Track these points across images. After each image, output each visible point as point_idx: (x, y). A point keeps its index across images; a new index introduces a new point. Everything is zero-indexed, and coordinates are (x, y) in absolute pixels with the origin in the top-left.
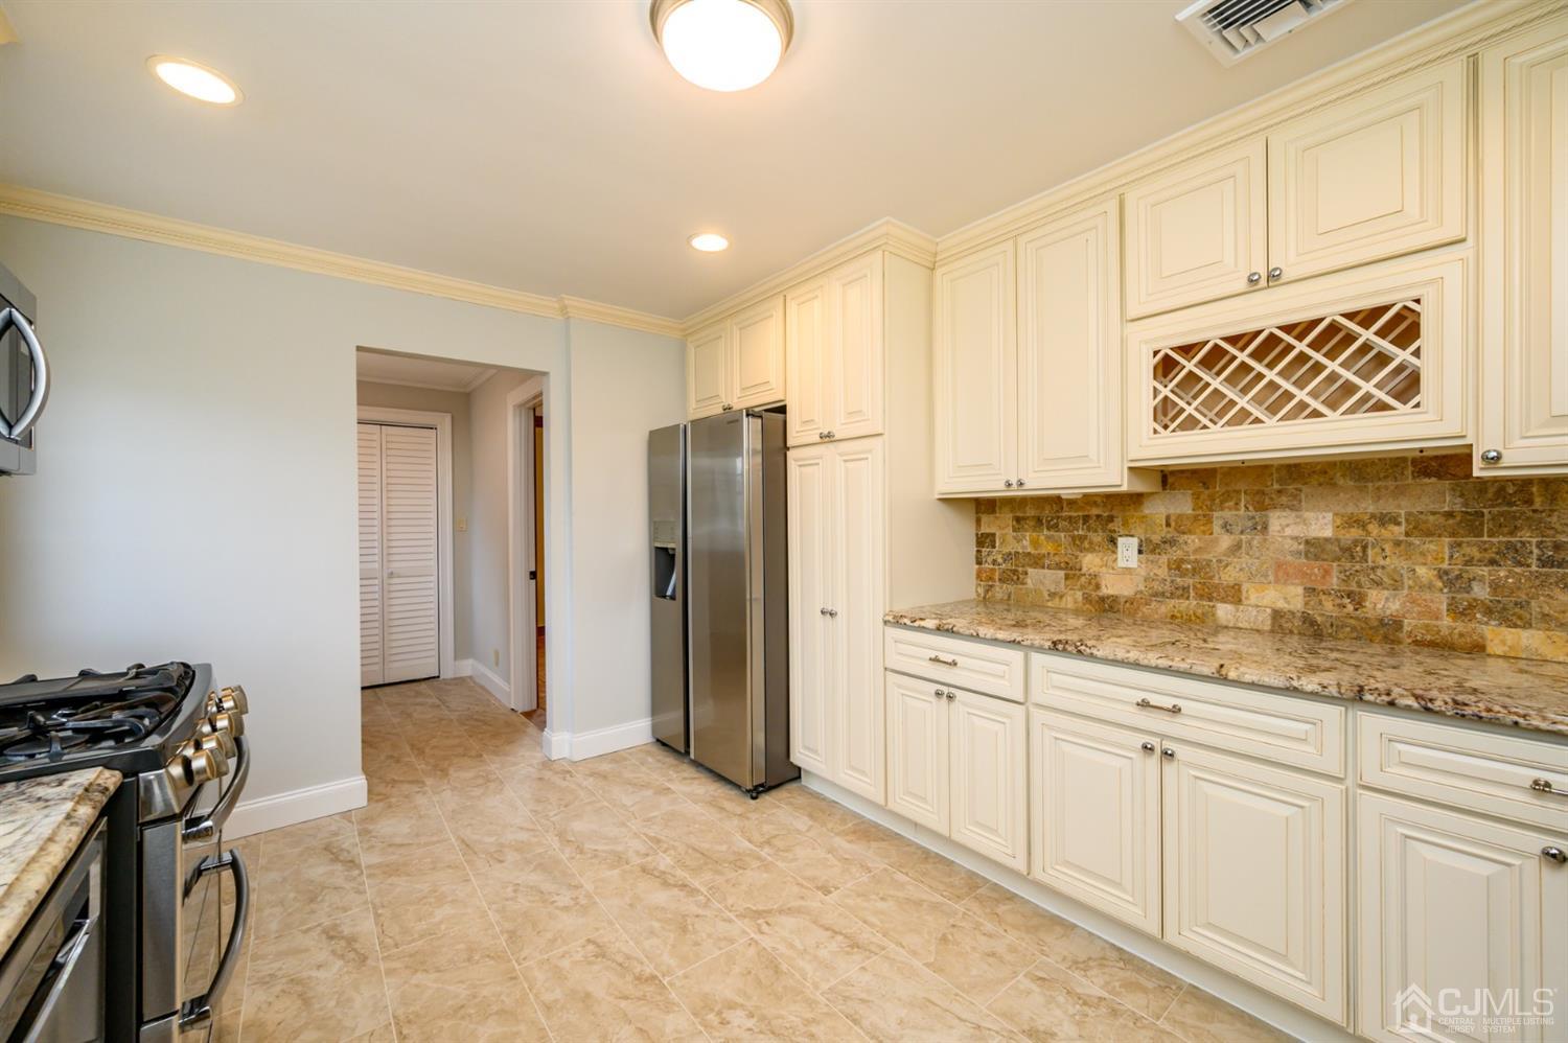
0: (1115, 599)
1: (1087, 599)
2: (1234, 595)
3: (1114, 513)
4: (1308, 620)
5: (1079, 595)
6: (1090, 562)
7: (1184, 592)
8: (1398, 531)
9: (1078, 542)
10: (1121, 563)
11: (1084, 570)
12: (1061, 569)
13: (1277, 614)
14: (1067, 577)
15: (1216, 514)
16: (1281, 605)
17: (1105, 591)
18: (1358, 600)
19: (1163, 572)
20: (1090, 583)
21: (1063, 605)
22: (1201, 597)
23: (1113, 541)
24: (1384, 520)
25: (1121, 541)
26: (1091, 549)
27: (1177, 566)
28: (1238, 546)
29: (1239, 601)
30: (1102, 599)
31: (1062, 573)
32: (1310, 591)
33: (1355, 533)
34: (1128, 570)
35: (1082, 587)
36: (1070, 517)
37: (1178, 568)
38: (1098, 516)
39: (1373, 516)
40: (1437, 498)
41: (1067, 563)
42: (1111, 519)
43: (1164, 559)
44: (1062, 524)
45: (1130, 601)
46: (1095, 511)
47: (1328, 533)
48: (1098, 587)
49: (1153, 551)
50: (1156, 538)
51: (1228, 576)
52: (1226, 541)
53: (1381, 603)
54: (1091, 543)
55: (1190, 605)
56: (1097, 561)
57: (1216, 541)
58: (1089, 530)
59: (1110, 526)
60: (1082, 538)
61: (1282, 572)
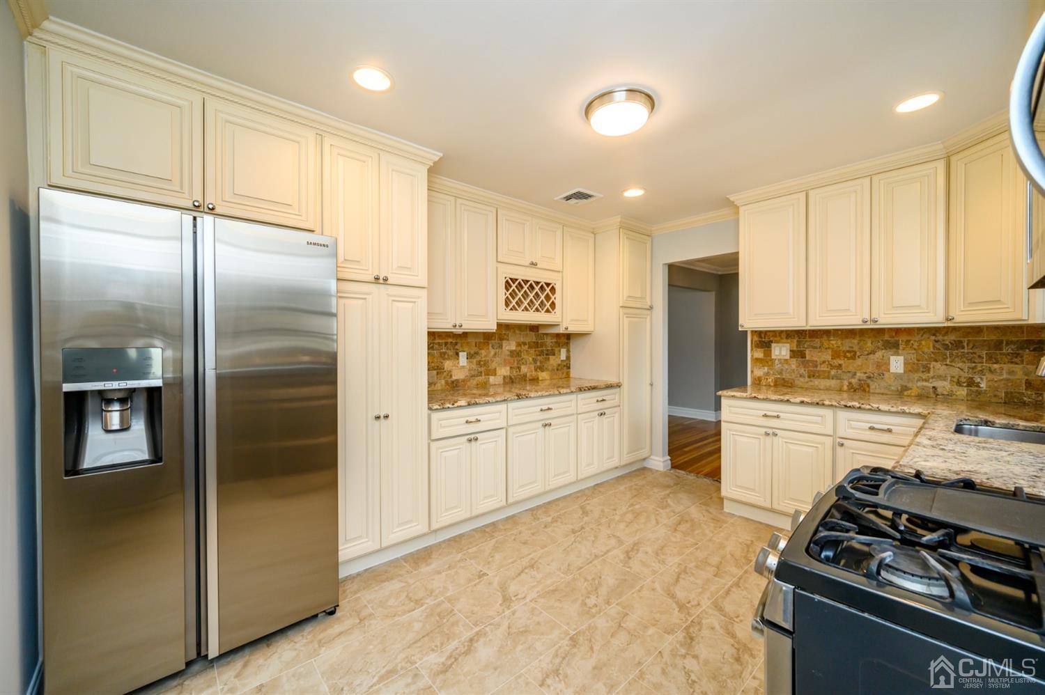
0: (457, 381)
1: (447, 383)
2: (494, 373)
3: (458, 341)
4: (511, 378)
5: (443, 382)
6: (448, 365)
7: (480, 374)
8: (527, 346)
9: (443, 355)
10: (461, 364)
11: (445, 369)
12: (435, 370)
13: (504, 377)
14: (438, 374)
15: (490, 342)
16: (505, 374)
17: (454, 378)
18: (519, 368)
19: (474, 366)
20: (448, 375)
21: (436, 388)
22: (485, 375)
23: (457, 354)
24: (524, 344)
25: (461, 354)
26: (448, 359)
27: (479, 363)
28: (495, 354)
29: (495, 375)
30: (453, 382)
31: (435, 372)
32: (511, 368)
33: (519, 348)
34: (463, 367)
35: (445, 378)
36: (439, 343)
37: (479, 364)
38: (451, 342)
39: (523, 342)
40: (532, 337)
41: (438, 367)
42: (456, 344)
43: (475, 361)
44: (436, 346)
45: (463, 381)
46: (450, 340)
47: (514, 348)
48: (451, 376)
49: (471, 358)
50: (472, 352)
51: (493, 366)
52: (492, 352)
53: (524, 369)
54: (448, 355)
55: (482, 379)
56: (451, 364)
57: (490, 352)
58: (447, 349)
59: (456, 347)
60: (445, 353)
61: (505, 363)
